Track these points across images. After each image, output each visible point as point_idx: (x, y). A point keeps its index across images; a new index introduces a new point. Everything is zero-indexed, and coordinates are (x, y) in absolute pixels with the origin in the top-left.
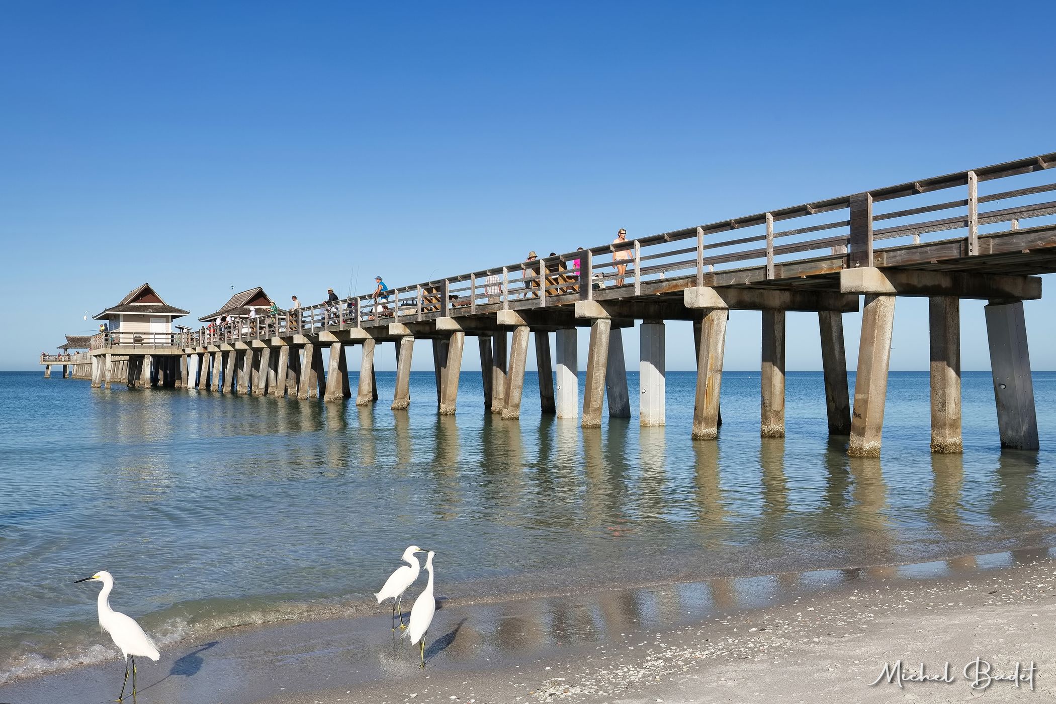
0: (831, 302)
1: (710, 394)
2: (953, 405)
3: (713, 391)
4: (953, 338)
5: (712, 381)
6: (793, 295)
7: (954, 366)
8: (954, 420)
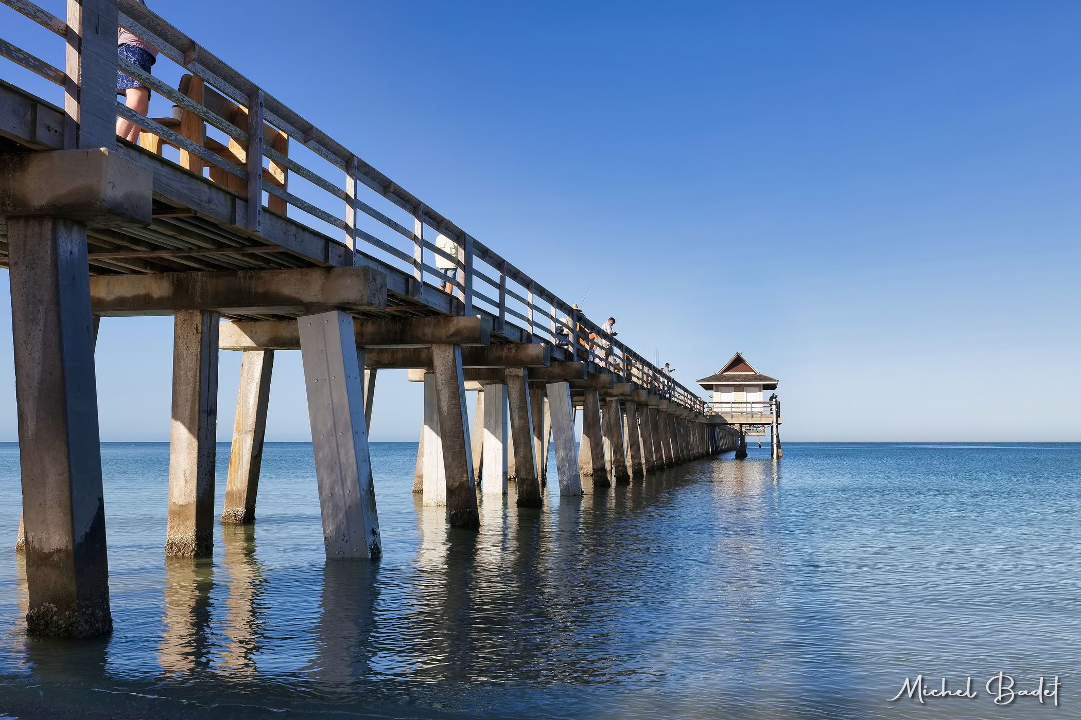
0: (428, 330)
1: (236, 462)
2: (182, 483)
3: (239, 459)
4: (187, 375)
5: (239, 445)
6: (362, 325)
7: (187, 420)
8: (182, 506)
